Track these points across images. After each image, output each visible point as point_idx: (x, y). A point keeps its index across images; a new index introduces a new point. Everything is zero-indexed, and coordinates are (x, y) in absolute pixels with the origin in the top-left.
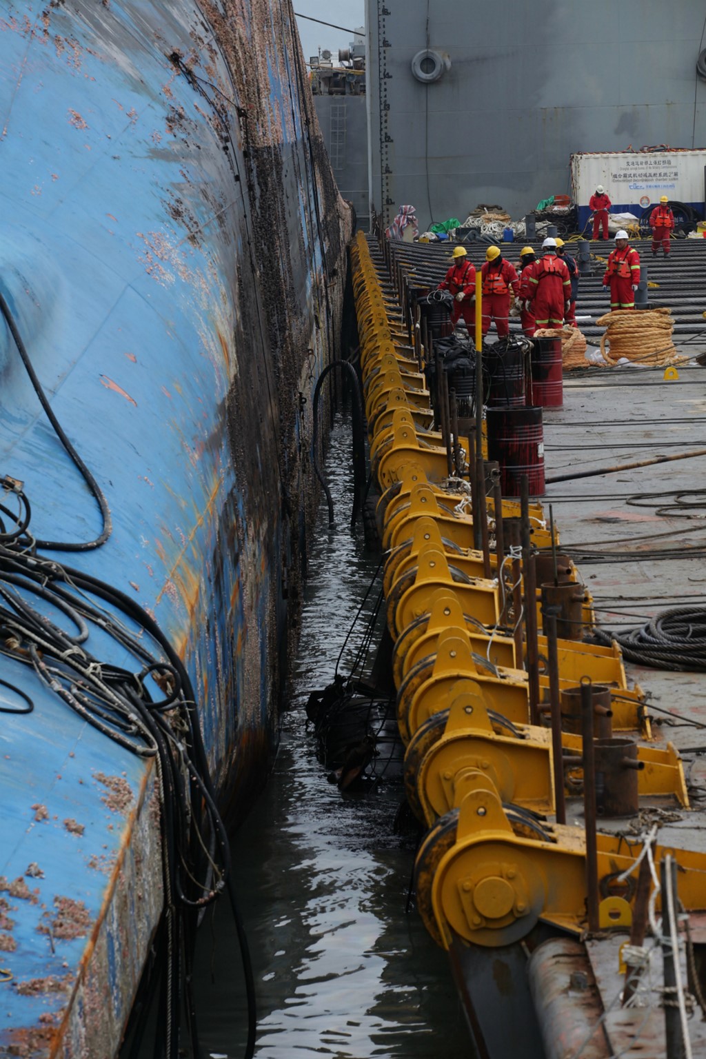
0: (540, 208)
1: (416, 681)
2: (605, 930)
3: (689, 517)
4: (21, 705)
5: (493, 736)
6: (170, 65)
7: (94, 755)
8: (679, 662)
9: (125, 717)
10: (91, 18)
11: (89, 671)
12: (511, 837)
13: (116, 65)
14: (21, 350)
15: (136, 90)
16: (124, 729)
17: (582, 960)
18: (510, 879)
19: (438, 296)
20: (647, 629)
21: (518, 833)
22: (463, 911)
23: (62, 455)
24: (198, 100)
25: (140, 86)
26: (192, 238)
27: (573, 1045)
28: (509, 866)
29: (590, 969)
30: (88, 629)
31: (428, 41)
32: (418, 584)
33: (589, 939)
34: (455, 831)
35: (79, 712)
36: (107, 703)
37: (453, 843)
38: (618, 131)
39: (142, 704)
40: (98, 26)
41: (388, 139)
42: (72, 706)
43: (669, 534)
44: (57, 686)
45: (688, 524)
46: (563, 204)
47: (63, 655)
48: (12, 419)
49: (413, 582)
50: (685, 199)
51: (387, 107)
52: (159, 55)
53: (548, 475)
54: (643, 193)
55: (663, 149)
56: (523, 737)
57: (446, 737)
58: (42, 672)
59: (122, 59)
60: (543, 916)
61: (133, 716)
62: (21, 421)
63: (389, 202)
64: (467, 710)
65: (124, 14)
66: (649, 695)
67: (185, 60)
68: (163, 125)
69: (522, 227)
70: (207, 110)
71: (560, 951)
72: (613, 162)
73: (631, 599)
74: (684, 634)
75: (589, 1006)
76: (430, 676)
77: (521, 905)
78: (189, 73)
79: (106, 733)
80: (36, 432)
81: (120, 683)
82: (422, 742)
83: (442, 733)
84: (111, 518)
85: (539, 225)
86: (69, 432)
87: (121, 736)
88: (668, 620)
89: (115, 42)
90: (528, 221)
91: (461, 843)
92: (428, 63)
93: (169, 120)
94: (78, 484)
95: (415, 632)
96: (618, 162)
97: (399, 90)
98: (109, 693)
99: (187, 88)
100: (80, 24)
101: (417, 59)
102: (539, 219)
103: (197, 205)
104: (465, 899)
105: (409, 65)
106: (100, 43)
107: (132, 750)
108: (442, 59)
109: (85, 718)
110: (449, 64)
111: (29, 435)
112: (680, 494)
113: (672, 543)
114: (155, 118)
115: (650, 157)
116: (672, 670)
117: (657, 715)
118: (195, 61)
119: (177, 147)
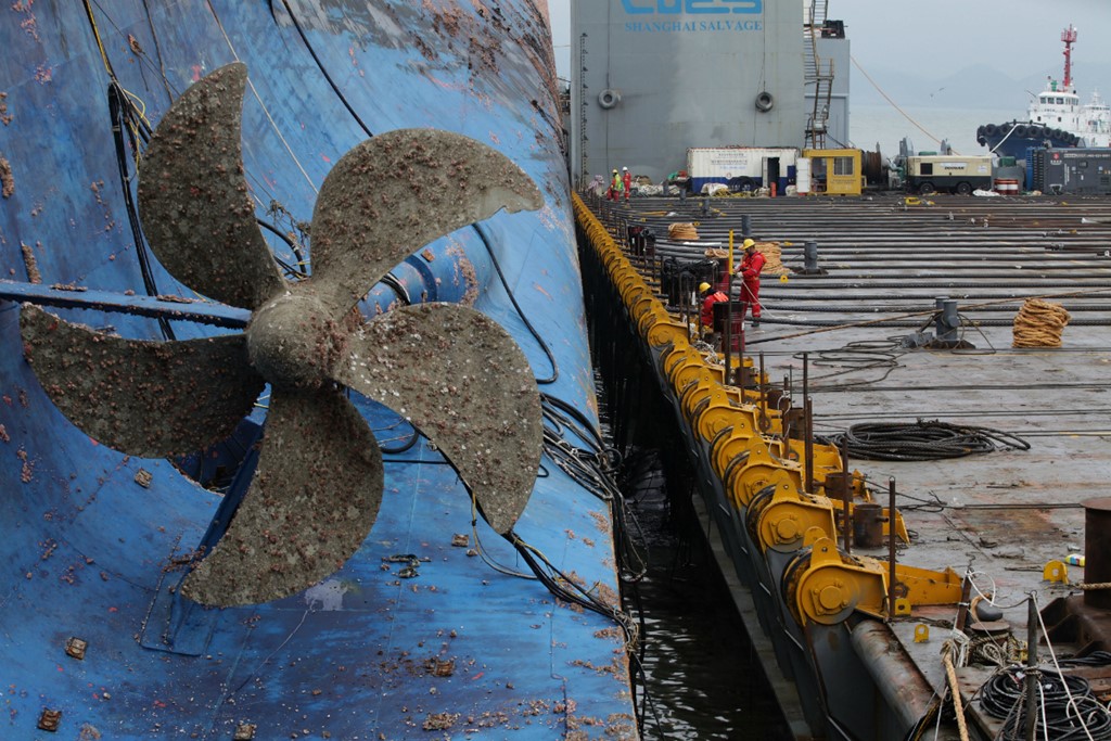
0: (670, 178)
1: (737, 467)
2: (898, 616)
3: (832, 366)
4: (543, 473)
5: (799, 502)
6: (532, 106)
7: (584, 500)
8: (868, 455)
9: (592, 479)
10: (492, 82)
11: (571, 453)
12: (840, 564)
13: (507, 108)
14: (498, 269)
15: (519, 121)
16: (593, 485)
17: (889, 634)
18: (840, 587)
19: (647, 232)
20: (845, 435)
21: (844, 562)
22: (813, 605)
23: (525, 329)
24: (547, 126)
25: (520, 119)
26: (557, 203)
27: (902, 683)
28: (839, 579)
29: (895, 638)
30: (562, 429)
31: (608, 84)
32: (711, 407)
33: (890, 621)
34: (809, 560)
35: (571, 476)
36: (582, 471)
37: (808, 567)
38: (713, 137)
39: (601, 472)
40: (496, 86)
41: (586, 138)
42: (567, 473)
43: (826, 377)
44: (558, 462)
45: (833, 371)
46: (683, 176)
47: (558, 444)
48: (497, 308)
49: (707, 406)
50: (751, 175)
51: (585, 121)
52: (527, 101)
53: (747, 340)
54: (728, 171)
55: (739, 147)
56: (814, 502)
57: (774, 502)
58: (549, 454)
59: (510, 104)
60: (857, 607)
61: (597, 478)
62: (502, 310)
63: (586, 173)
64: (785, 487)
65: (507, 80)
66: (866, 476)
67: (539, 104)
68: (535, 140)
69: (661, 188)
70: (552, 132)
71: (872, 628)
72: (712, 154)
73: (821, 416)
74: (866, 438)
75: (902, 660)
76: (746, 464)
77: (846, 602)
78: (541, 111)
79: (586, 488)
80: (509, 315)
81: (588, 459)
82: (760, 504)
83: (771, 499)
84: (557, 365)
85: (671, 187)
86: (527, 316)
87: (592, 489)
88: (856, 429)
89: (506, 95)
90: (664, 185)
91: (813, 568)
92: (608, 97)
93: (537, 137)
94: (536, 345)
95: (724, 437)
96: (714, 154)
97: (592, 112)
98: (583, 465)
99: (542, 119)
100: (488, 86)
101: (602, 95)
102: (670, 184)
103: (556, 185)
104: (815, 597)
105: (598, 99)
106: (498, 95)
107: (601, 497)
108: (616, 95)
109: (575, 479)
110: (619, 98)
111: (506, 316)
112: (821, 352)
113: (828, 382)
114: (530, 136)
115: (732, 151)
116: (863, 459)
117: (871, 486)
118: (543, 104)
119: (543, 152)
